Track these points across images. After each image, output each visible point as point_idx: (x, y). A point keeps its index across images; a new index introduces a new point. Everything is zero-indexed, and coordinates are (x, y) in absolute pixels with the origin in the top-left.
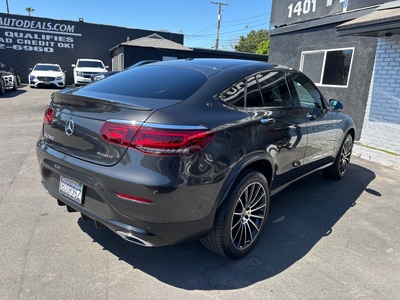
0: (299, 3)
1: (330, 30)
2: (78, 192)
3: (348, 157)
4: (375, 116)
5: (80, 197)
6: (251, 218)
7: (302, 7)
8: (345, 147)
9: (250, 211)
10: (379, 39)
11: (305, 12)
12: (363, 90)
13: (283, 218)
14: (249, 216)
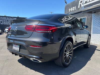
0: (71, 8)
1: (80, 13)
2: (18, 48)
3: (90, 42)
4: (94, 33)
5: (19, 49)
6: (69, 55)
7: (72, 9)
8: (89, 39)
9: (68, 53)
10: (93, 14)
11: (73, 10)
12: (90, 27)
13: (76, 57)
14: (68, 54)
